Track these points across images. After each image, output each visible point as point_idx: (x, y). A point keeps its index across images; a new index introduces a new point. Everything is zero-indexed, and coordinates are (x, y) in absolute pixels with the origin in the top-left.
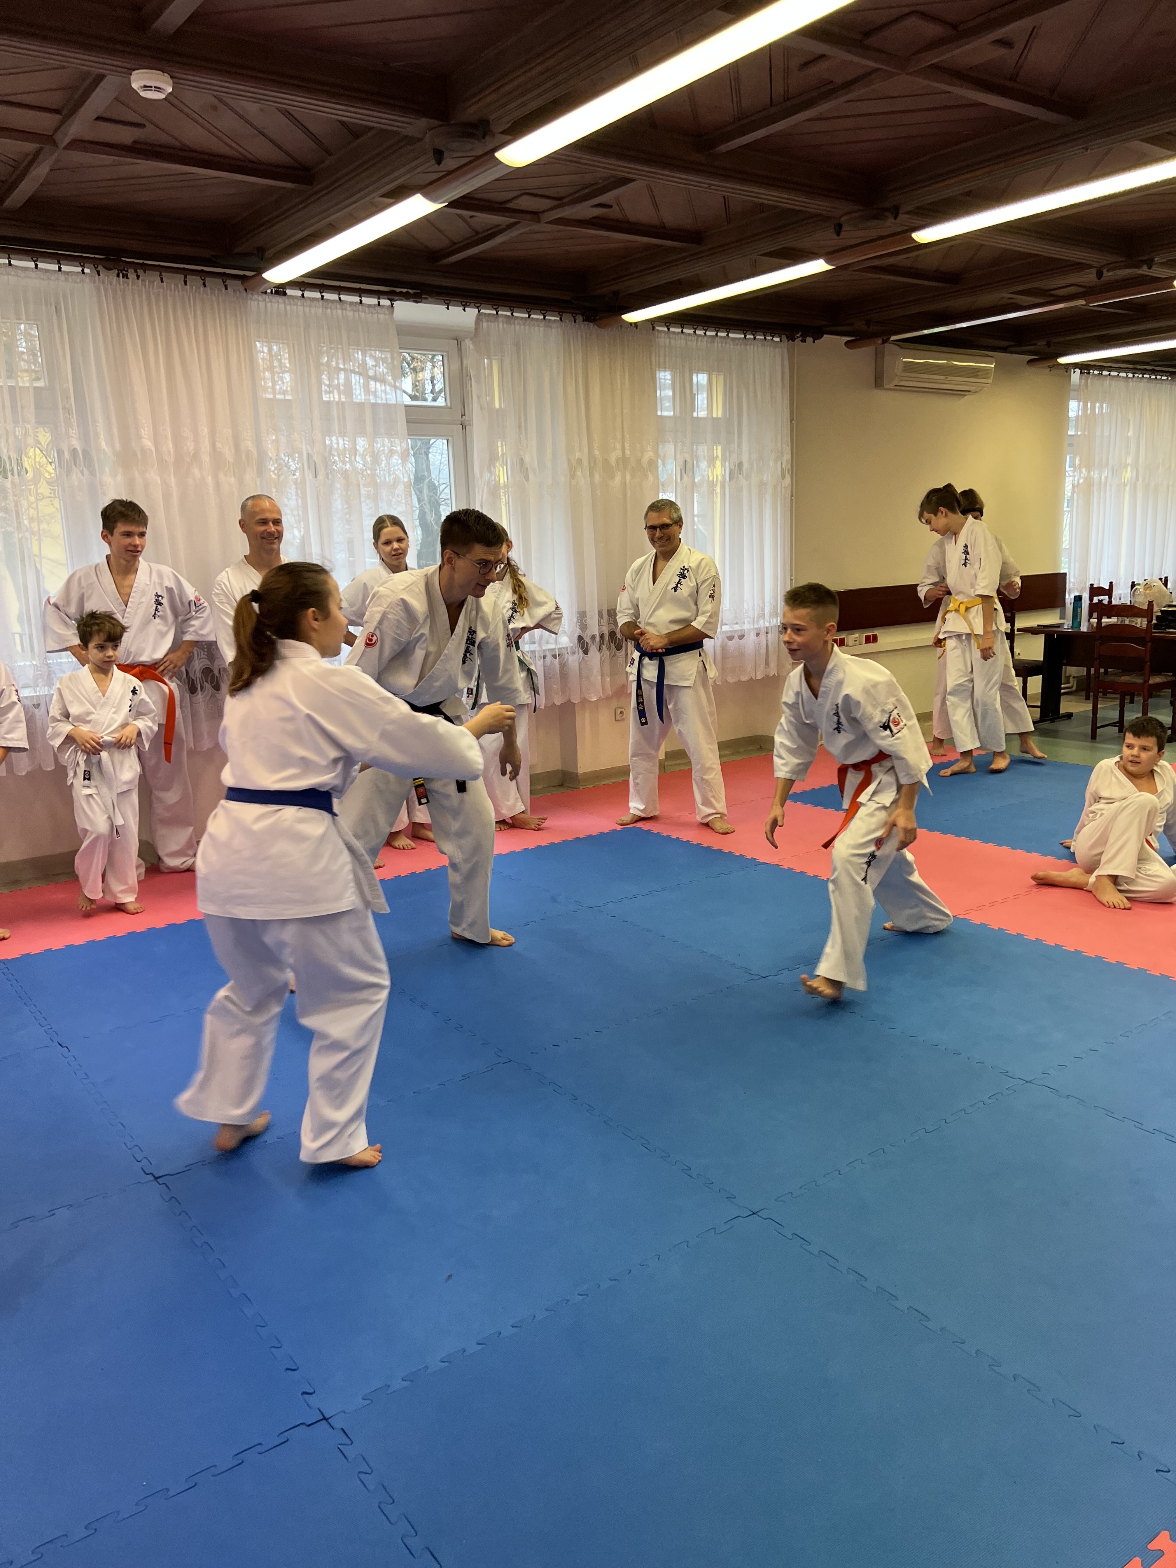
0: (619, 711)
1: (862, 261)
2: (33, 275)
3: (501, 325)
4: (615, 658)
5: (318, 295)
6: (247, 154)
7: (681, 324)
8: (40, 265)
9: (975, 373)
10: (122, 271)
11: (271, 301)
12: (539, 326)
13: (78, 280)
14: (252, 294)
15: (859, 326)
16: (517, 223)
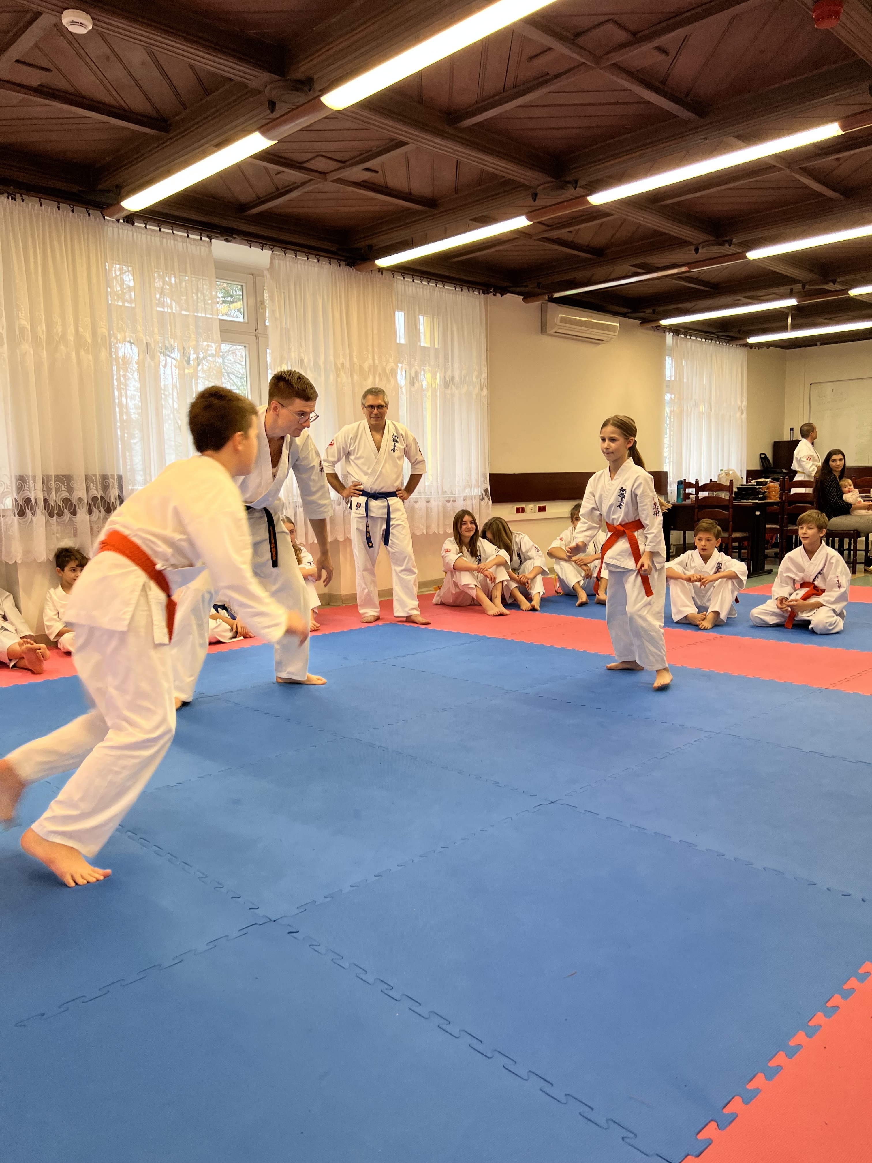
3: (288, 262)
5: (157, 228)
6: (121, 102)
7: (412, 275)
9: (606, 328)
10: (11, 194)
11: (122, 229)
14: (109, 221)
15: (531, 287)
16: (311, 180)
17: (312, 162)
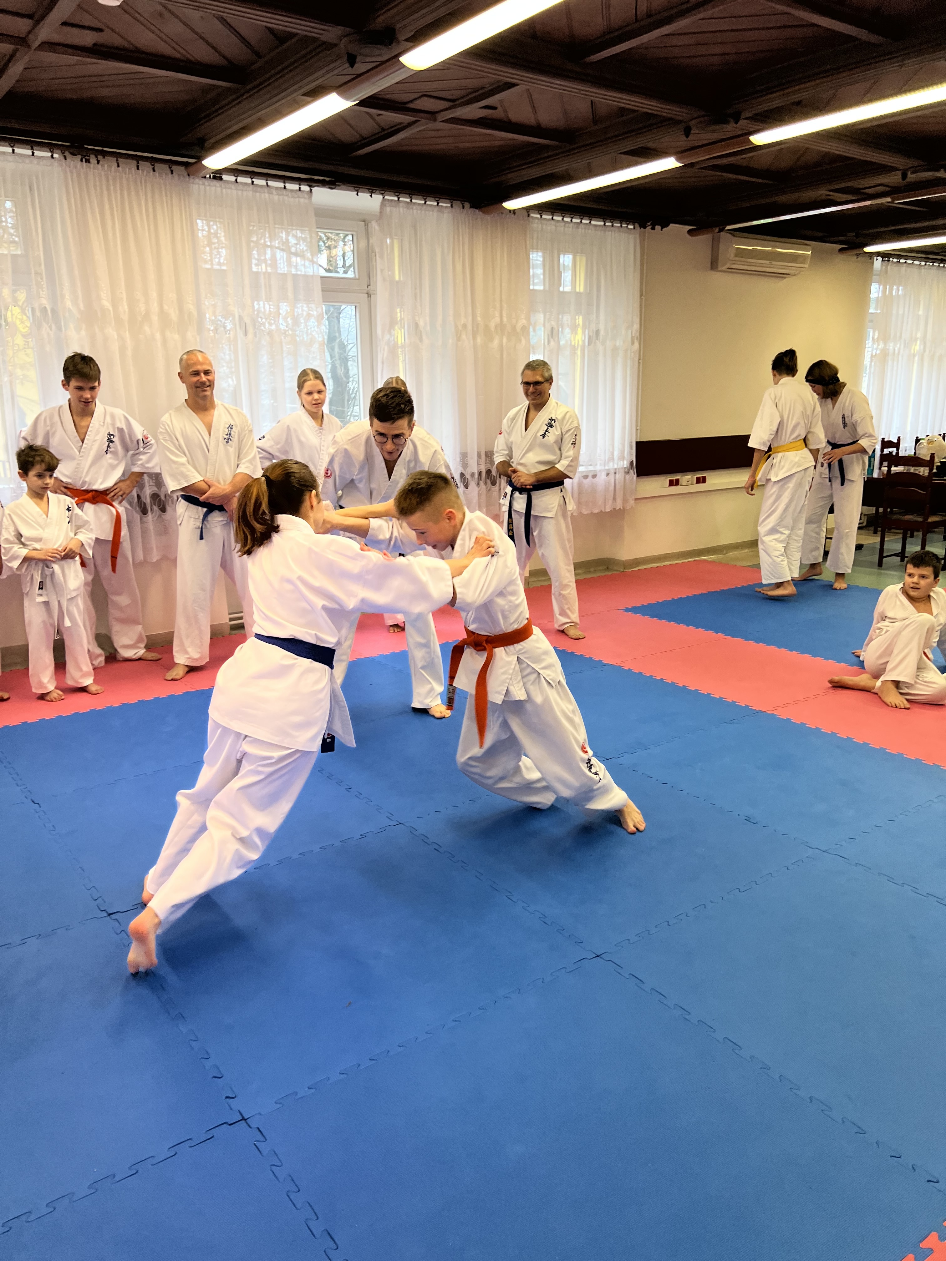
1: (704, 160)
2: (11, 158)
4: (490, 492)
5: (249, 180)
6: (189, 56)
7: (552, 212)
8: (17, 150)
9: (794, 258)
10: (84, 156)
11: (209, 185)
12: (433, 211)
13: (49, 164)
14: (195, 178)
15: (701, 215)
16: (417, 121)
17: (416, 102)
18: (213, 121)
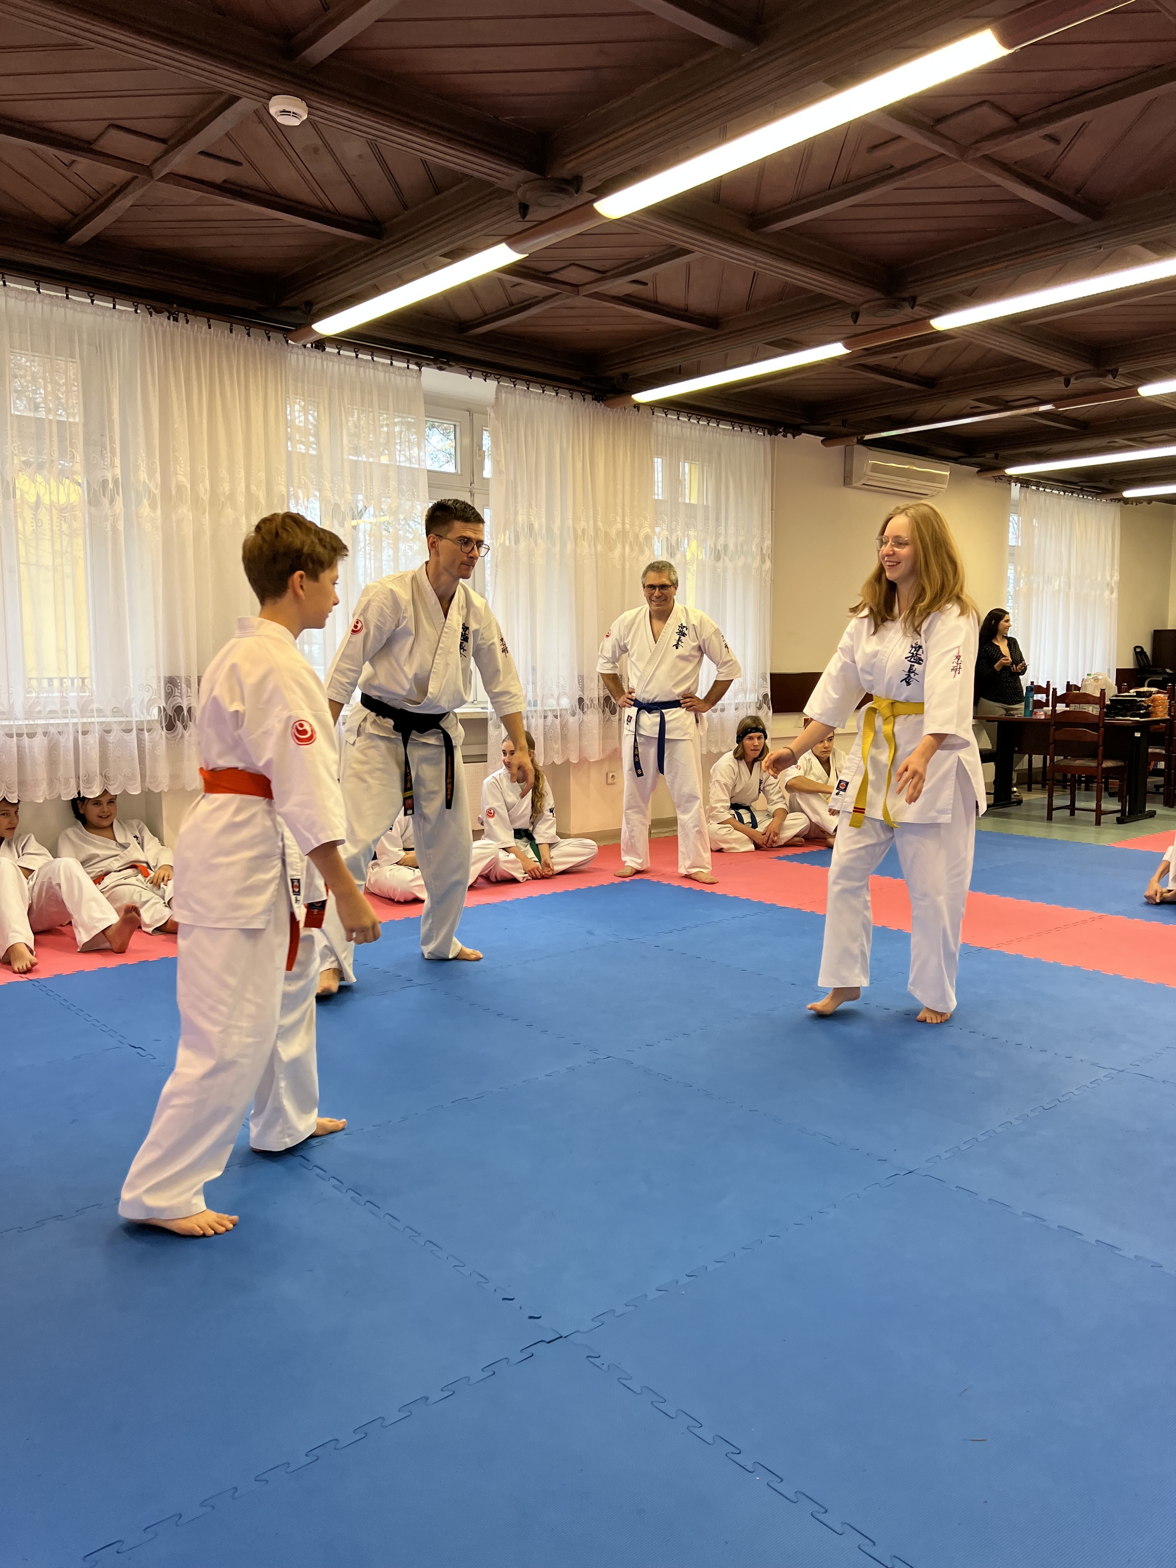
0: (611, 775)
2: (90, 309)
3: (518, 397)
4: (609, 722)
5: (352, 354)
6: (327, 202)
7: (677, 411)
8: (96, 302)
9: (933, 478)
10: (172, 314)
11: (309, 356)
12: (551, 401)
13: (131, 319)
14: (293, 345)
15: (834, 425)
16: (558, 294)
17: (562, 272)
18: (331, 281)
